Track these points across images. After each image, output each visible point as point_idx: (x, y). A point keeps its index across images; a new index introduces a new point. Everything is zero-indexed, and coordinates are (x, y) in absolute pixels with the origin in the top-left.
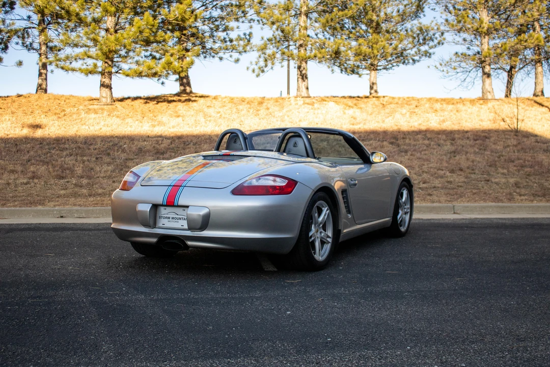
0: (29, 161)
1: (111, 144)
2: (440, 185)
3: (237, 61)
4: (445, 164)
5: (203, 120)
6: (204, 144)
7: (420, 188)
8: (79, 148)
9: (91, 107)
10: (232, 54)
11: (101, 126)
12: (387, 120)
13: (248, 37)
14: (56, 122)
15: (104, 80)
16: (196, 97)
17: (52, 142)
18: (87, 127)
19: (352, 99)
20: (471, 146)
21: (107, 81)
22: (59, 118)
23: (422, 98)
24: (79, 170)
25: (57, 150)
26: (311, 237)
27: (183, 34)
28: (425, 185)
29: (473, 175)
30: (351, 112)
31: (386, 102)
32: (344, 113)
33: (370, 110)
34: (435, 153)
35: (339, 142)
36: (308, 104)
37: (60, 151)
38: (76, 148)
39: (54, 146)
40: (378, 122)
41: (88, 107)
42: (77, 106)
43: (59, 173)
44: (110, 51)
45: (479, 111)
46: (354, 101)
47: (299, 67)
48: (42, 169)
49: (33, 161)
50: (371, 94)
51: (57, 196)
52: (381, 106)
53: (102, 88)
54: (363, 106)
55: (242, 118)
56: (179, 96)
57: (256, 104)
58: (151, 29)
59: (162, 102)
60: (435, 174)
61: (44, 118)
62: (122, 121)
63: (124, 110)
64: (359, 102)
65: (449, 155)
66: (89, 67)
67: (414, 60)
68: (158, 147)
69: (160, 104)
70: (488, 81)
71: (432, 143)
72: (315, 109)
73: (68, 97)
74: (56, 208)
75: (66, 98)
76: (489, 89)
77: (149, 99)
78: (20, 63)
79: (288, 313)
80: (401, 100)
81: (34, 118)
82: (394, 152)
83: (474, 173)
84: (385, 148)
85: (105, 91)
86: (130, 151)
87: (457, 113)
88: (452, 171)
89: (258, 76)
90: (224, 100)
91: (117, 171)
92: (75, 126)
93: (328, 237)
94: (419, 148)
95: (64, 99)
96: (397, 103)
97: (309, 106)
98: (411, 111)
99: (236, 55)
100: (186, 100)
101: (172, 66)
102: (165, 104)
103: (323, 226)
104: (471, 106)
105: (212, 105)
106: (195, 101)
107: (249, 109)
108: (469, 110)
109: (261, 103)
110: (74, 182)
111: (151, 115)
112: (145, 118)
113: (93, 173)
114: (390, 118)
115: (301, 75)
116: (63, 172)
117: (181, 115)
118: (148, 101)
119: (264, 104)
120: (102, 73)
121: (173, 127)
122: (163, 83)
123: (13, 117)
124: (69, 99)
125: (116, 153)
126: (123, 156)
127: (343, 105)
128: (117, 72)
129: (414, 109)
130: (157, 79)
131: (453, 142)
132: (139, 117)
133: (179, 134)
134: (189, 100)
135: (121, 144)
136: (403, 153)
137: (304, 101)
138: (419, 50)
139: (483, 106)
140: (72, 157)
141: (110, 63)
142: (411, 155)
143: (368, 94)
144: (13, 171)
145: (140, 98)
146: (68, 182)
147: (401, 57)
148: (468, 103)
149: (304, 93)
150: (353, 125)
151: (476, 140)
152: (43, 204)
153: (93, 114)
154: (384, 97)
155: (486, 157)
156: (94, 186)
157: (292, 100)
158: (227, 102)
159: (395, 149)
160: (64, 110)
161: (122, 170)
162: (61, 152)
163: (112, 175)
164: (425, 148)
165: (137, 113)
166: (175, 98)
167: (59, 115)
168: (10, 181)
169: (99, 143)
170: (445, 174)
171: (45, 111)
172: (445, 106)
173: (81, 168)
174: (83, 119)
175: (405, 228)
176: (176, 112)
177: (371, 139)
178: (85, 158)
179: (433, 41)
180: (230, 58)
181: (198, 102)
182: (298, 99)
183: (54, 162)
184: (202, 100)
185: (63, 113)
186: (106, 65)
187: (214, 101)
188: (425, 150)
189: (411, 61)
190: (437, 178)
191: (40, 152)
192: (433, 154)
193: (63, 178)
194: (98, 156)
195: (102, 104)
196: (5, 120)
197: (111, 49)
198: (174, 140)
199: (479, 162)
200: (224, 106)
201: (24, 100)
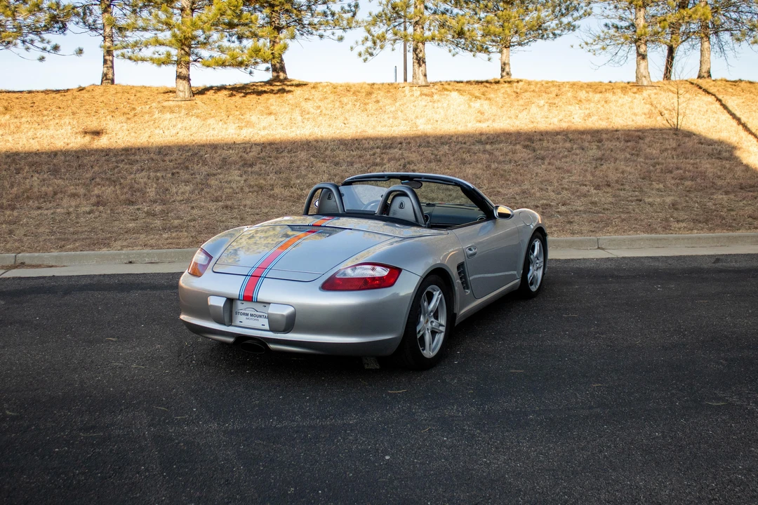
0: (93, 179)
1: (190, 154)
2: (582, 208)
3: (341, 39)
4: (590, 177)
5: (299, 118)
6: (301, 151)
7: (558, 212)
8: (152, 159)
9: (166, 104)
10: (335, 31)
11: (178, 130)
12: (520, 116)
13: (353, 8)
14: (124, 124)
15: (180, 70)
16: (292, 85)
17: (120, 153)
18: (161, 132)
19: (480, 85)
20: (623, 150)
21: (184, 71)
22: (128, 119)
23: (564, 83)
24: (151, 192)
25: (126, 164)
26: (419, 331)
27: (273, 11)
28: (563, 208)
29: (623, 192)
30: (477, 104)
31: (521, 89)
32: (470, 106)
33: (500, 100)
34: (578, 160)
35: (464, 146)
36: (426, 95)
37: (130, 164)
38: (148, 160)
39: (123, 157)
40: (510, 118)
41: (162, 104)
42: (149, 103)
43: (128, 196)
44: (186, 39)
45: (632, 102)
46: (482, 88)
47: (415, 50)
48: (108, 191)
49: (98, 180)
50: (502, 77)
51: (125, 230)
52: (514, 95)
53: (178, 80)
54: (492, 96)
55: (347, 115)
56: (271, 85)
57: (364, 94)
58: (234, 11)
59: (250, 93)
60: (577, 191)
61: (110, 120)
62: (203, 122)
63: (205, 107)
64: (488, 90)
65: (594, 162)
66: (162, 56)
67: (554, 34)
68: (246, 156)
69: (248, 96)
70: (643, 63)
71: (575, 146)
72: (434, 102)
73: (138, 89)
74: (124, 252)
75: (136, 91)
76: (645, 73)
77: (236, 90)
78: (80, 51)
79: (387, 458)
80: (539, 86)
81: (98, 120)
82: (529, 159)
83: (624, 190)
84: (519, 154)
85: (183, 84)
86: (212, 163)
87: (605, 105)
88: (597, 187)
89: (365, 60)
90: (325, 90)
91: (197, 192)
92: (147, 129)
93: (441, 325)
94: (559, 154)
95: (134, 91)
96: (534, 91)
97: (427, 97)
98: (550, 101)
99: (339, 33)
100: (279, 91)
101: (260, 53)
102: (254, 96)
103: (434, 315)
104: (622, 96)
105: (311, 98)
106: (290, 92)
107: (356, 103)
108: (620, 101)
109: (369, 94)
110: (146, 210)
111: (238, 113)
112: (231, 117)
113: (168, 196)
114: (525, 113)
115: (417, 59)
116: (133, 195)
117: (274, 112)
118: (234, 93)
119: (374, 96)
120: (178, 63)
121: (264, 128)
122: (251, 73)
123: (73, 118)
124: (140, 92)
125: (195, 166)
126: (205, 170)
127: (469, 96)
128: (195, 61)
129: (555, 98)
130: (244, 68)
131: (600, 144)
132: (223, 114)
133: (271, 138)
134: (283, 91)
135: (202, 153)
136: (540, 161)
137: (421, 92)
138: (561, 23)
139: (637, 95)
140: (144, 173)
141: (187, 49)
142: (549, 164)
143: (499, 77)
144: (74, 195)
145: (225, 88)
146: (138, 209)
147: (539, 30)
148: (619, 91)
149: (421, 81)
150: (480, 122)
151: (627, 141)
152: (108, 245)
153: (168, 114)
154: (518, 82)
155: (639, 166)
156: (169, 215)
157: (407, 88)
158: (329, 92)
159: (530, 156)
160: (134, 109)
161: (202, 190)
162: (131, 166)
163: (191, 198)
164: (566, 153)
165: (221, 111)
166: (267, 88)
167: (128, 116)
168: (71, 210)
169: (175, 153)
170: (588, 191)
171: (111, 109)
172: (591, 94)
173: (154, 189)
174: (157, 121)
175: (537, 287)
176: (268, 108)
177: (500, 143)
178: (158, 174)
179: (577, 11)
180: (332, 36)
181: (294, 93)
182: (414, 88)
183: (122, 181)
184: (298, 91)
185: (132, 113)
186: (183, 52)
187: (313, 90)
188: (566, 157)
189: (551, 35)
190: (579, 197)
191: (105, 167)
192: (575, 162)
193: (132, 203)
194: (174, 171)
195: (179, 99)
196: (65, 123)
197: (187, 36)
198: (265, 147)
199: (630, 173)
200: (326, 98)
201: (87, 95)
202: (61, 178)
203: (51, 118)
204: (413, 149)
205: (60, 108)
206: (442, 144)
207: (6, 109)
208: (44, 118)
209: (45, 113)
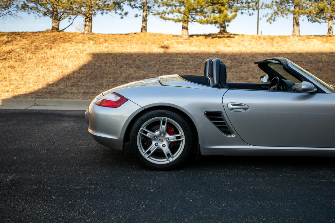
0: (158, 72)
1: (198, 62)
8: (182, 64)
9: (178, 40)
10: (249, 10)
15: (185, 25)
16: (232, 35)
19: (322, 37)
30: (327, 45)
35: (329, 63)
36: (301, 40)
37: (172, 66)
38: (180, 64)
39: (167, 63)
41: (176, 41)
42: (169, 40)
46: (324, 38)
50: (328, 34)
53: (183, 29)
54: (332, 41)
56: (222, 34)
57: (269, 40)
63: (197, 43)
66: (179, 18)
69: (215, 39)
72: (306, 43)
77: (207, 36)
78: (137, 16)
85: (185, 31)
89: (270, 23)
90: (248, 37)
95: (159, 35)
97: (302, 41)
99: (251, 11)
102: (217, 38)
105: (244, 40)
106: (234, 37)
107: (267, 43)
109: (272, 39)
115: (296, 23)
117: (229, 45)
118: (207, 37)
119: (275, 40)
120: (184, 21)
124: (161, 36)
128: (192, 21)
134: (229, 37)
137: (298, 38)
145: (200, 35)
158: (251, 38)
165: (205, 44)
166: (221, 36)
169: (191, 61)
171: (152, 42)
174: (177, 47)
176: (226, 44)
180: (247, 13)
181: (235, 38)
182: (295, 37)
184: (236, 37)
186: (186, 16)
187: (243, 37)
194: (195, 69)
195: (184, 39)
196: (134, 47)
200: (251, 41)
201: (138, 36)
202: (143, 71)
203: (127, 45)
204: (305, 64)
205: (129, 41)
206: (318, 62)
207: (105, 40)
208: (124, 45)
209: (123, 43)
